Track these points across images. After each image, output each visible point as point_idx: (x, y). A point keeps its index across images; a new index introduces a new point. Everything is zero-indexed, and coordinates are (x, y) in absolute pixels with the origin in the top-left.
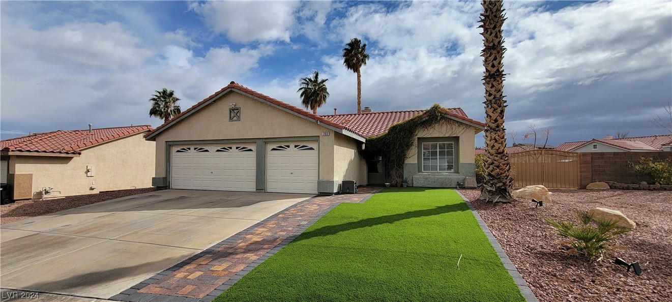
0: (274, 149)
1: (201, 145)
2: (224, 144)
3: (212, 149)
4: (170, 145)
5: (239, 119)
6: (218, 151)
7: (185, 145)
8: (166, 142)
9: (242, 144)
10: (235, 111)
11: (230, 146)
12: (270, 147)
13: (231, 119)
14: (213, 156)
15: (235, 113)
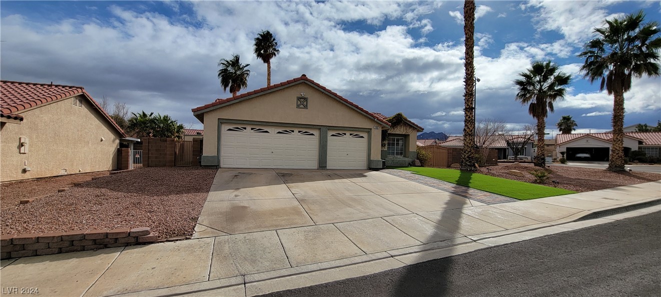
0: (333, 135)
1: (260, 126)
2: (286, 127)
3: (273, 131)
4: (221, 122)
5: (306, 107)
6: (279, 133)
7: (239, 125)
8: (218, 119)
9: (305, 128)
10: (302, 100)
11: (292, 129)
12: (330, 133)
13: (298, 106)
14: (273, 139)
15: (302, 102)
